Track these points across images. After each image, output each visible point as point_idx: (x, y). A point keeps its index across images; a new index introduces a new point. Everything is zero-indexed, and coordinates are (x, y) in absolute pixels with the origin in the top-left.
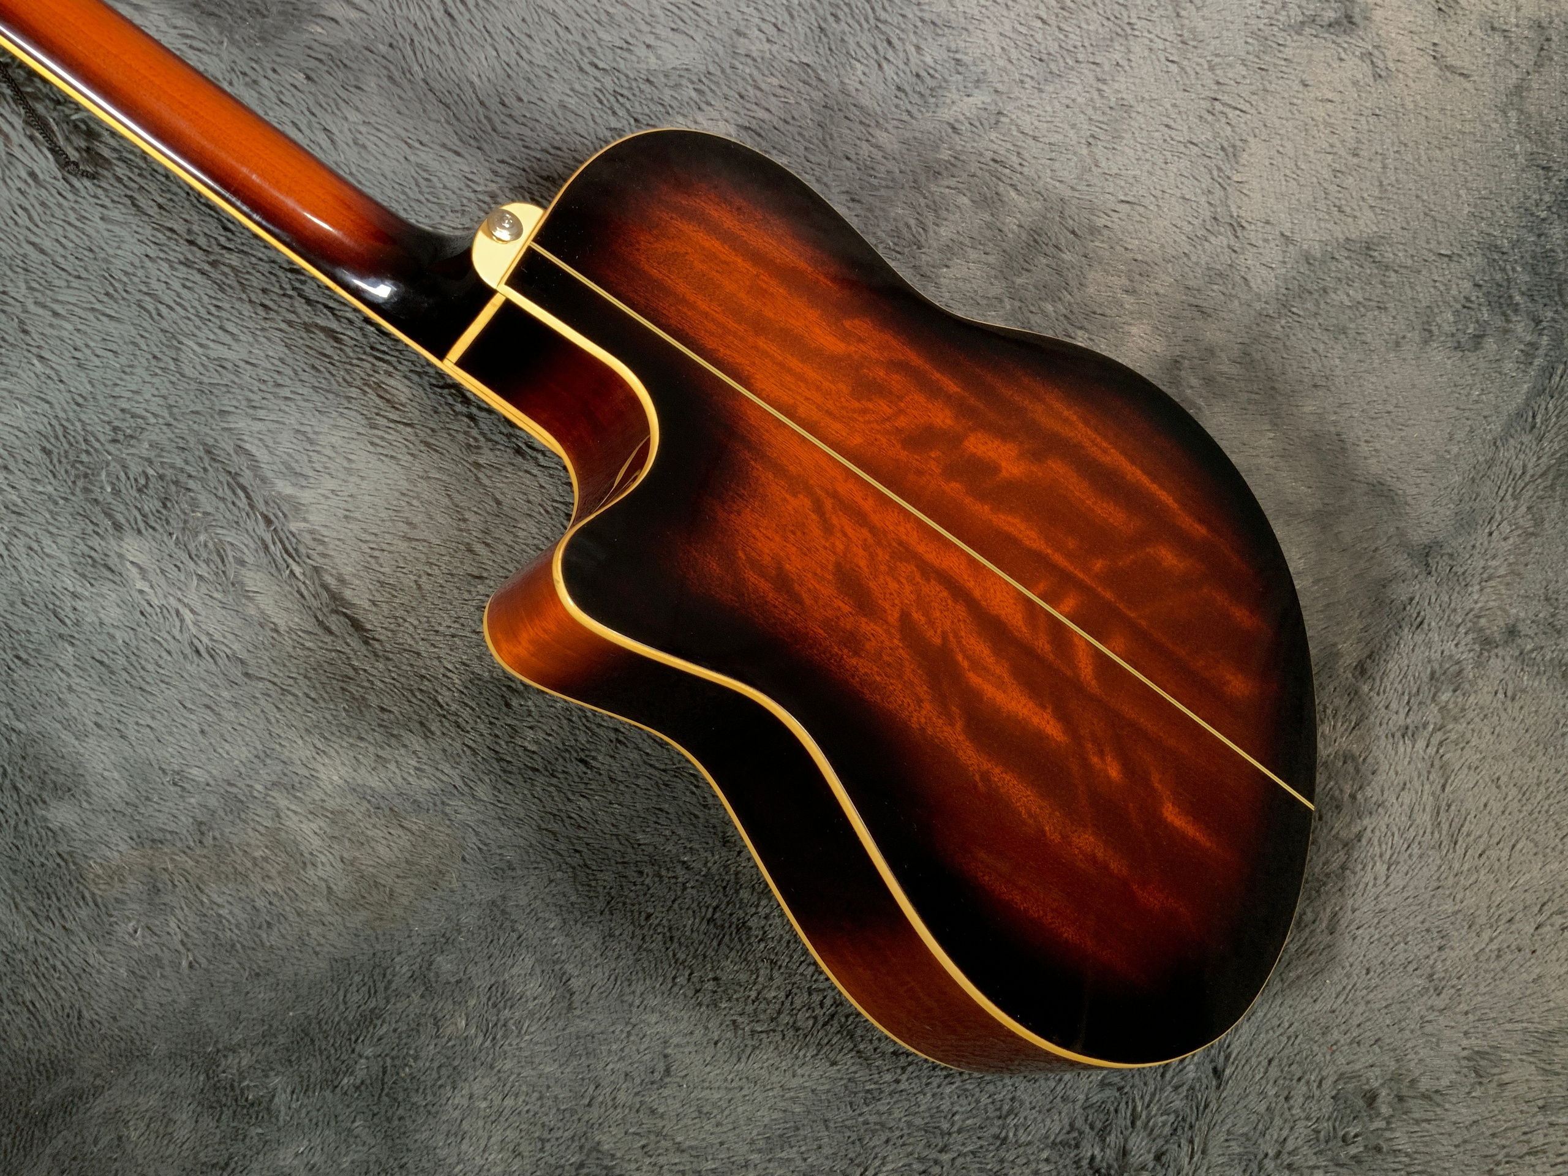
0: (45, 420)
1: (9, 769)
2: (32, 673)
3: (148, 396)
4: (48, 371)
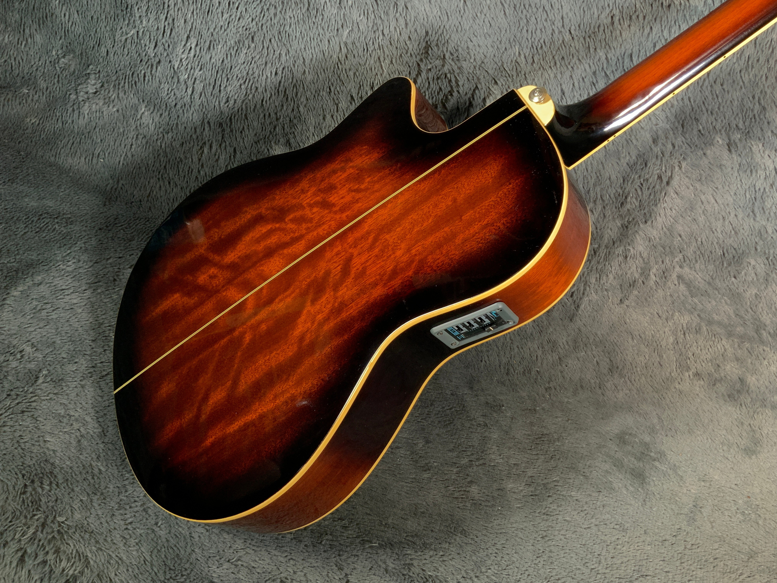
0: (440, 24)
2: (327, 98)
3: (481, 51)
4: (462, 9)
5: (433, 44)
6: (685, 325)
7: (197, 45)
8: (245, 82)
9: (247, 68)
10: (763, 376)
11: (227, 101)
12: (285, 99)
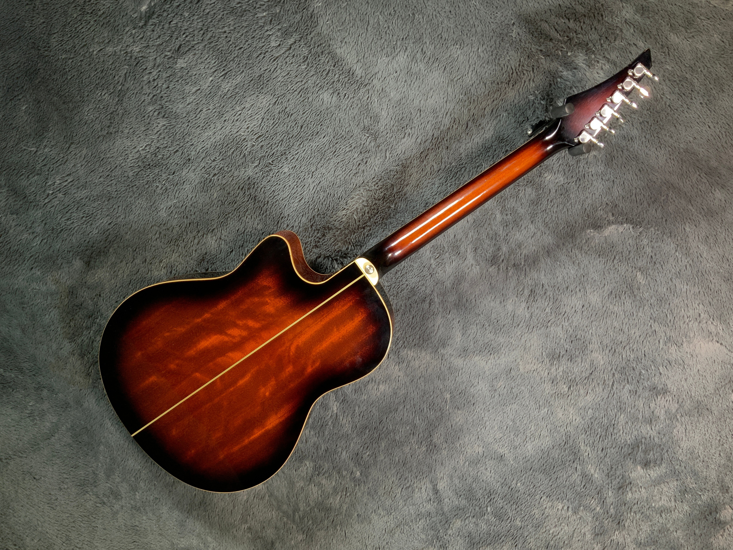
1: (93, 248)
5: (206, 260)
6: (257, 491)
7: (71, 182)
8: (87, 217)
9: (94, 211)
10: (285, 546)
11: (68, 220)
12: (105, 239)
